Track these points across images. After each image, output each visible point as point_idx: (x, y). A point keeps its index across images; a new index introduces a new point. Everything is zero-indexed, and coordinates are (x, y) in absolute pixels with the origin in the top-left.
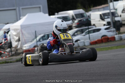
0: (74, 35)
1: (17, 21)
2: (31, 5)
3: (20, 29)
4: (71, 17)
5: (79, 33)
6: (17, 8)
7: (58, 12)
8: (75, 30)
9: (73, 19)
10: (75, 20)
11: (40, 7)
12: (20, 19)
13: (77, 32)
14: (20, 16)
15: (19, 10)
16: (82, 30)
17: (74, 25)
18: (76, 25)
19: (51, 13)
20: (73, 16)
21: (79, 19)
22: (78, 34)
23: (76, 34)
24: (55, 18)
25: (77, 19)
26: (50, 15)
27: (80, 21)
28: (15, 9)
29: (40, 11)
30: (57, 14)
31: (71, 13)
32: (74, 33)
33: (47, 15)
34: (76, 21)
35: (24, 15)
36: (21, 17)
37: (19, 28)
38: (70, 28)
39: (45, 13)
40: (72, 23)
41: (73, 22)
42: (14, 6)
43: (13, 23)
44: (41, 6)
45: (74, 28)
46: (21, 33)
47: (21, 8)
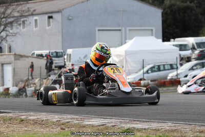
0: (192, 69)
1: (122, 45)
2: (141, 26)
3: (124, 56)
4: (191, 46)
5: (199, 67)
6: (123, 29)
7: (174, 38)
8: (194, 62)
9: (193, 49)
10: (196, 49)
11: (152, 30)
12: (125, 43)
13: (196, 65)
14: (126, 39)
15: (125, 32)
16: (203, 63)
17: (194, 56)
18: (196, 57)
19: (165, 39)
20: (193, 45)
21: (201, 49)
22: (197, 69)
23: (194, 68)
24: (170, 45)
25: (198, 49)
26: (164, 41)
27: (201, 51)
28: (120, 30)
29: (152, 35)
30: (172, 40)
31: (191, 41)
32: (193, 67)
33: (161, 40)
34: (197, 52)
35: (131, 39)
36: (127, 41)
37: (123, 54)
38: (188, 59)
39: (157, 38)
40: (191, 54)
41: (193, 52)
42: (119, 26)
43: (116, 47)
44: (154, 28)
45: (193, 60)
46: (125, 60)
47: (128, 28)
